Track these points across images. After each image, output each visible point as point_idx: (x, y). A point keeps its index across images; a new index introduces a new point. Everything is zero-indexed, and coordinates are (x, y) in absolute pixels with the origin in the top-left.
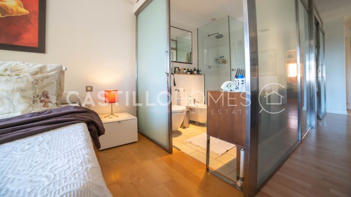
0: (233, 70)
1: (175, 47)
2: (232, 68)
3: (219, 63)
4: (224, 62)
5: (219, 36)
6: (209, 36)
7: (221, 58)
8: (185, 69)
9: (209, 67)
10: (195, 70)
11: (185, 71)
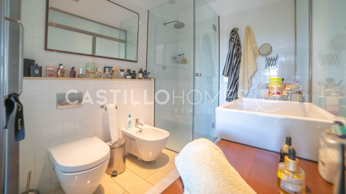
0: (197, 75)
1: (124, 39)
2: (196, 72)
3: (178, 62)
4: (184, 61)
5: (179, 26)
6: (165, 24)
7: (180, 55)
8: (122, 71)
9: (164, 68)
10: (141, 72)
11: (122, 73)
